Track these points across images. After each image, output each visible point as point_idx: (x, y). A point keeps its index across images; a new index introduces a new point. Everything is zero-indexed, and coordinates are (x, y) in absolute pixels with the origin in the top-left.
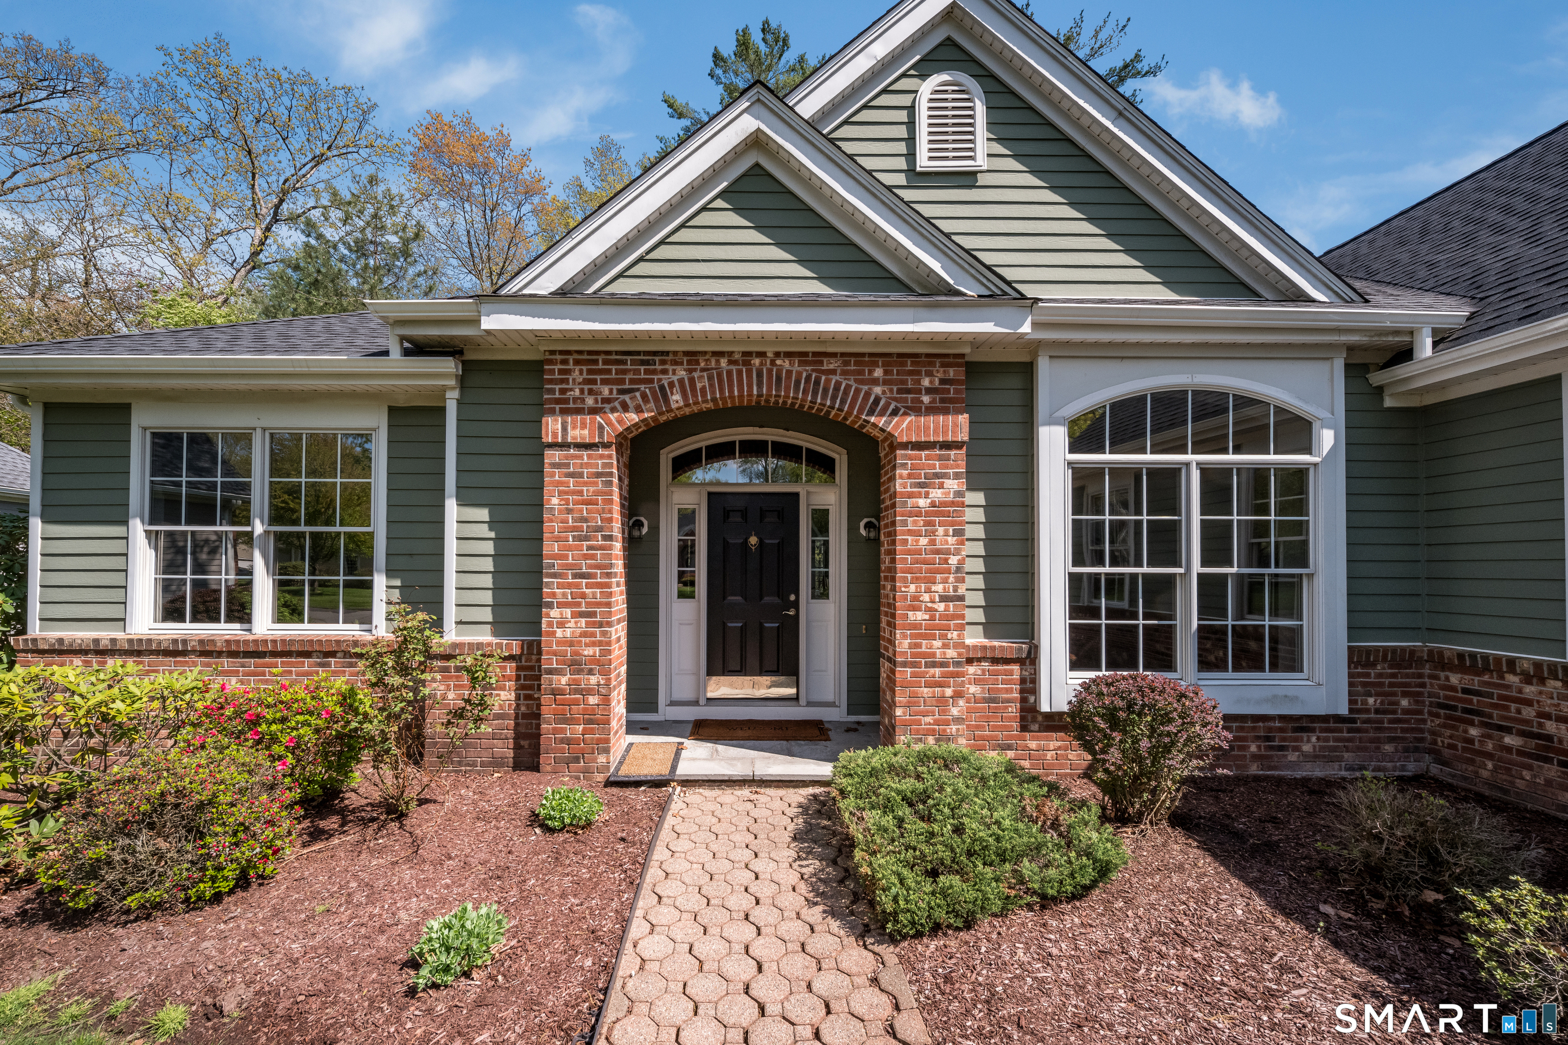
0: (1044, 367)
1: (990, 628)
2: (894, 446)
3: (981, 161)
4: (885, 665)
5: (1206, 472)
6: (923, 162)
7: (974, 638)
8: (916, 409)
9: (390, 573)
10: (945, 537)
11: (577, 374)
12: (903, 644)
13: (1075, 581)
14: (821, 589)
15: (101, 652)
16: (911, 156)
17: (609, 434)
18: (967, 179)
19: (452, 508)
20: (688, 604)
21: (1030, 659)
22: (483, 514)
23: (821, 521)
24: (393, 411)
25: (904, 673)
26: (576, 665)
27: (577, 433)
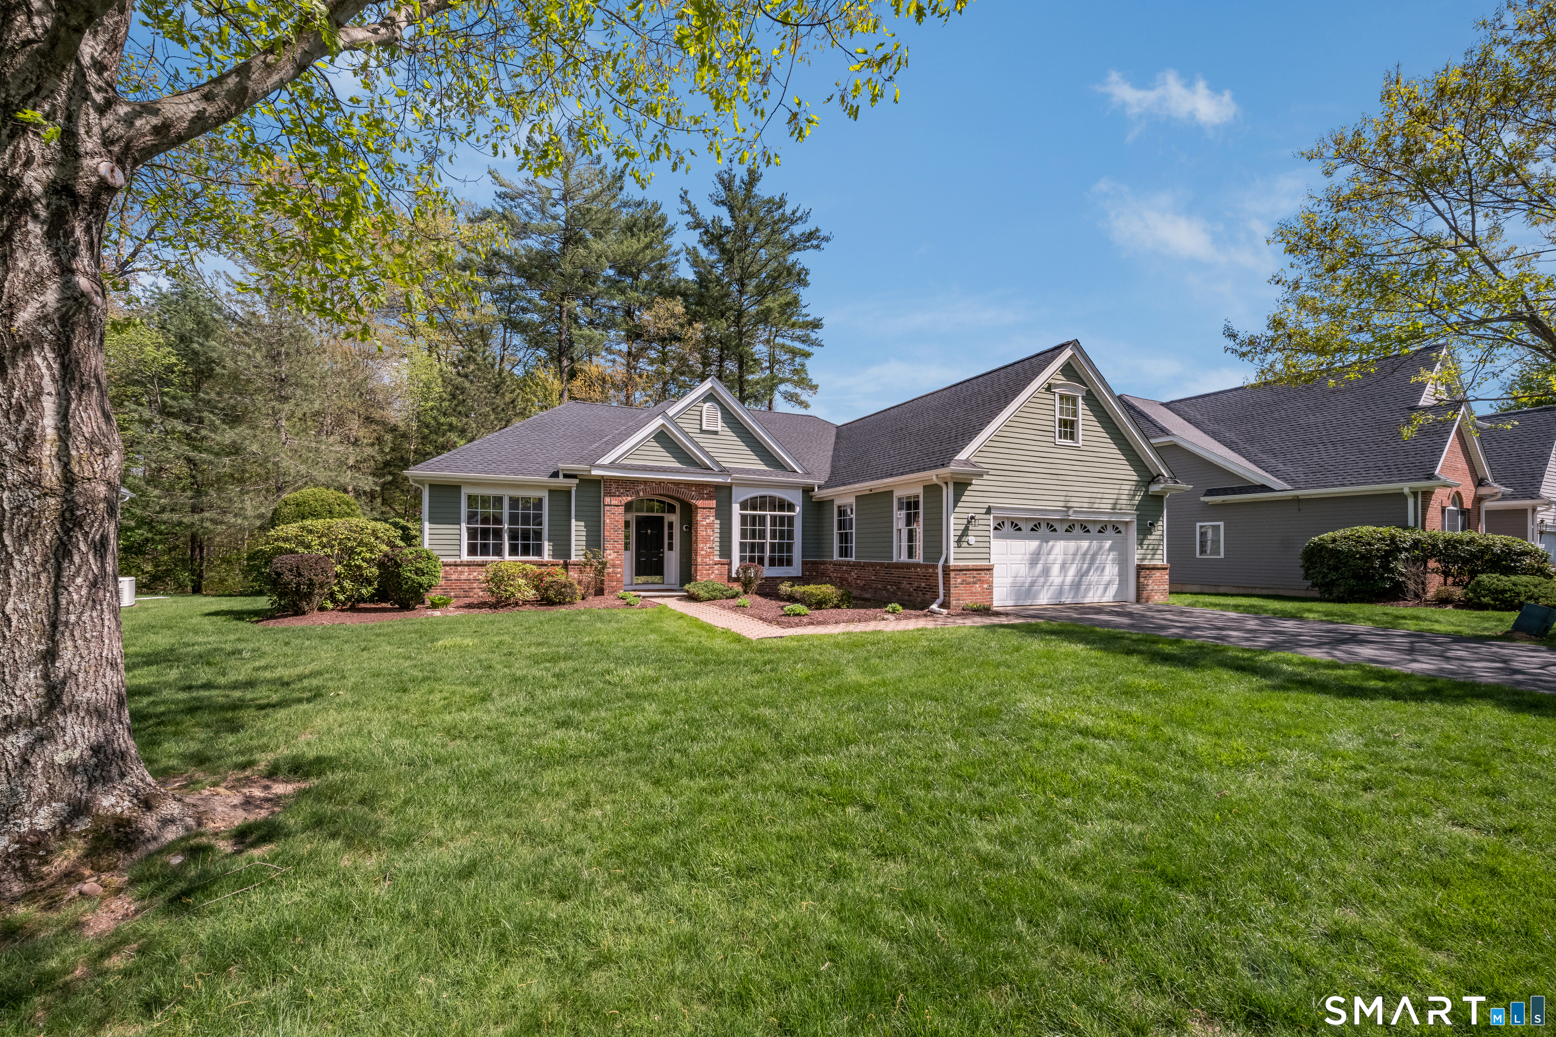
0: (734, 488)
1: (721, 556)
2: (697, 508)
3: (719, 429)
4: (693, 568)
5: (771, 516)
6: (704, 428)
7: (717, 559)
8: (703, 498)
9: (549, 541)
10: (710, 532)
11: (614, 486)
12: (699, 560)
13: (741, 543)
14: (671, 548)
15: (456, 565)
16: (701, 425)
17: (623, 503)
18: (716, 433)
19: (573, 521)
20: (628, 553)
21: (730, 564)
22: (583, 524)
23: (671, 525)
24: (550, 491)
25: (699, 567)
26: (614, 566)
27: (614, 502)
